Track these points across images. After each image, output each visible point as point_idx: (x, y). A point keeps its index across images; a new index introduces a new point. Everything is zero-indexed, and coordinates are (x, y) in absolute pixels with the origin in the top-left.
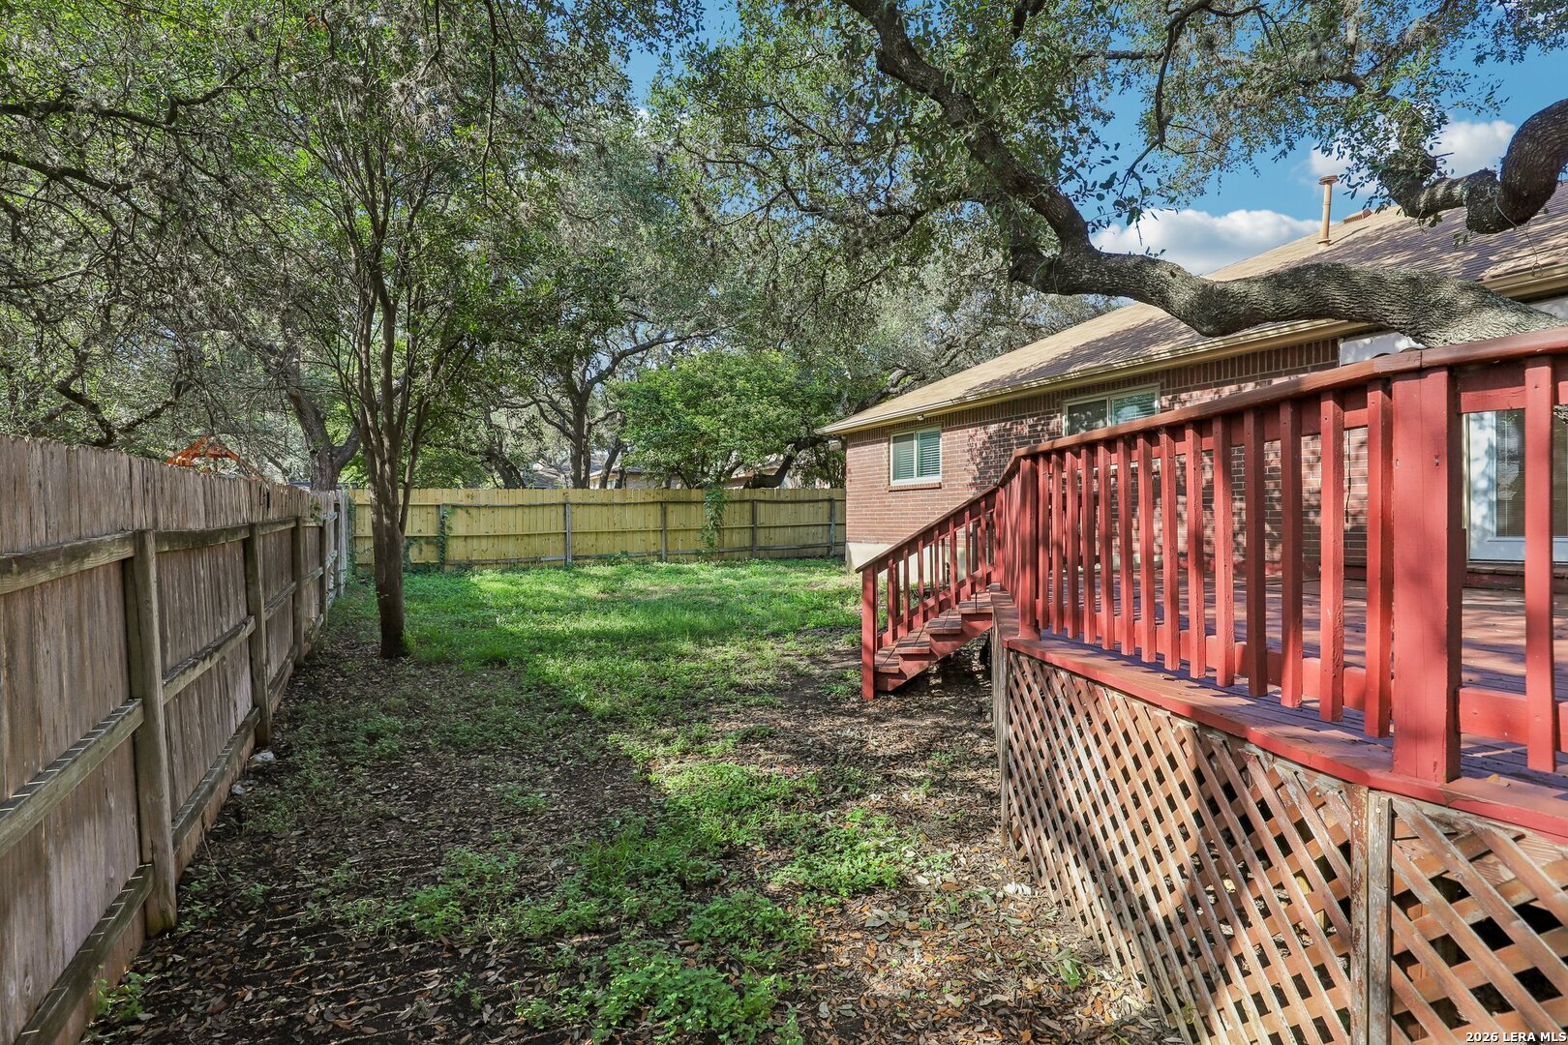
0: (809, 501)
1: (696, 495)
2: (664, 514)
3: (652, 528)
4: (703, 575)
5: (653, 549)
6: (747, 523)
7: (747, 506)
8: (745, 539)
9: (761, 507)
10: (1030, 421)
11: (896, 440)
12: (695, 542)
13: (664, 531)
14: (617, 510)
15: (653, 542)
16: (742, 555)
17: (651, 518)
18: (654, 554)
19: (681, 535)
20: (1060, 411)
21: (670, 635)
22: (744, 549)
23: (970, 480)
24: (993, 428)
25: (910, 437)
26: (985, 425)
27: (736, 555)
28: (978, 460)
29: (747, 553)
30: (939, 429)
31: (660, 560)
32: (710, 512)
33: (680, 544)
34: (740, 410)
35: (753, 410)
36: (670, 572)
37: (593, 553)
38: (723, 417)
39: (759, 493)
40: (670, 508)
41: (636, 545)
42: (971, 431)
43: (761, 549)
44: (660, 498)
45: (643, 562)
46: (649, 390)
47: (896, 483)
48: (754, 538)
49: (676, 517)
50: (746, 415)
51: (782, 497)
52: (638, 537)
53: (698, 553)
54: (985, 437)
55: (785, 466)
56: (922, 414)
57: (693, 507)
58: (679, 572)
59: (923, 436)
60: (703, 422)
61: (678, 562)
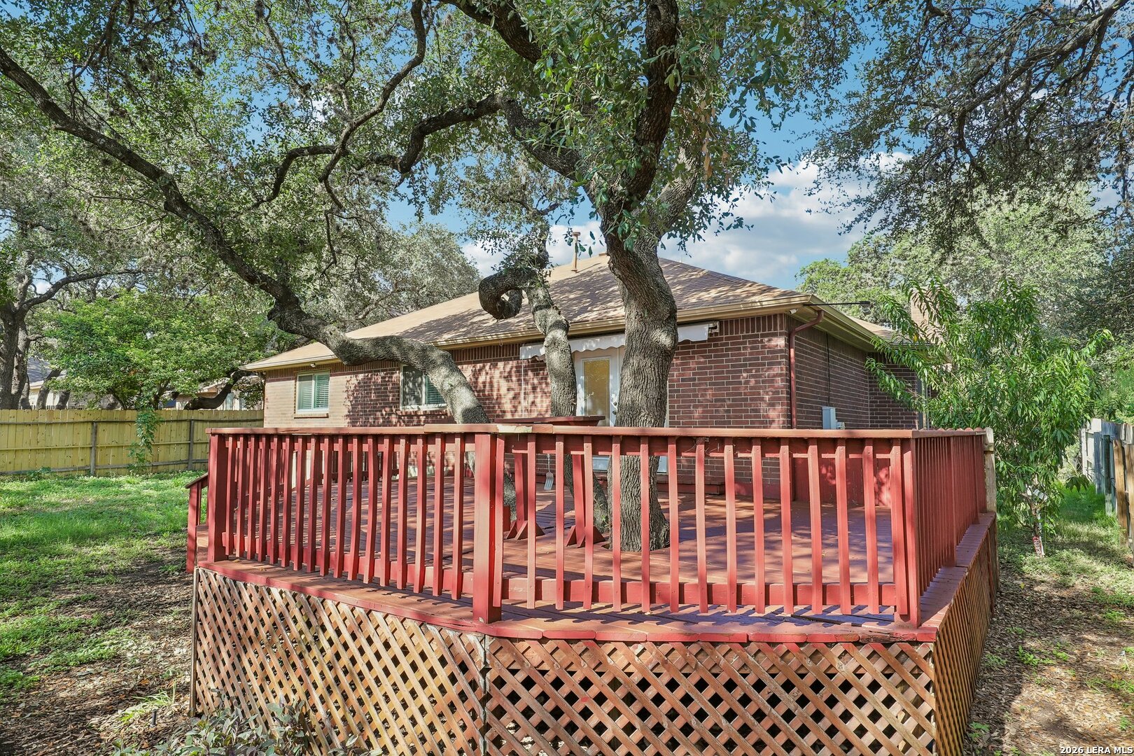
0: (247, 421)
1: (130, 415)
2: (96, 432)
3: (80, 444)
4: (127, 487)
5: (81, 464)
6: (184, 439)
7: (185, 425)
8: (182, 454)
9: (198, 426)
10: (382, 374)
11: (301, 379)
12: (126, 458)
13: (94, 448)
14: (42, 429)
15: (82, 459)
16: (177, 467)
17: (83, 436)
18: (80, 469)
19: (112, 452)
20: (399, 369)
21: (54, 538)
22: (179, 462)
23: (346, 413)
24: (361, 376)
25: (310, 378)
26: (356, 374)
27: (171, 468)
28: (352, 398)
29: (183, 466)
30: (328, 373)
31: (88, 474)
32: (141, 431)
33: (111, 458)
34: (173, 345)
35: (186, 346)
36: (94, 485)
37: (10, 469)
38: (157, 350)
39: (196, 414)
40: (101, 427)
41: (59, 461)
42: (348, 377)
43: (197, 462)
44: (91, 418)
45: (68, 477)
46: (82, 323)
47: (300, 412)
48: (190, 453)
49: (107, 435)
50: (180, 350)
51: (220, 417)
52: (61, 454)
53: (130, 467)
54: (356, 382)
55: (227, 390)
56: (314, 363)
57: (127, 426)
58: (103, 485)
59: (320, 378)
60: (134, 353)
61: (107, 475)
